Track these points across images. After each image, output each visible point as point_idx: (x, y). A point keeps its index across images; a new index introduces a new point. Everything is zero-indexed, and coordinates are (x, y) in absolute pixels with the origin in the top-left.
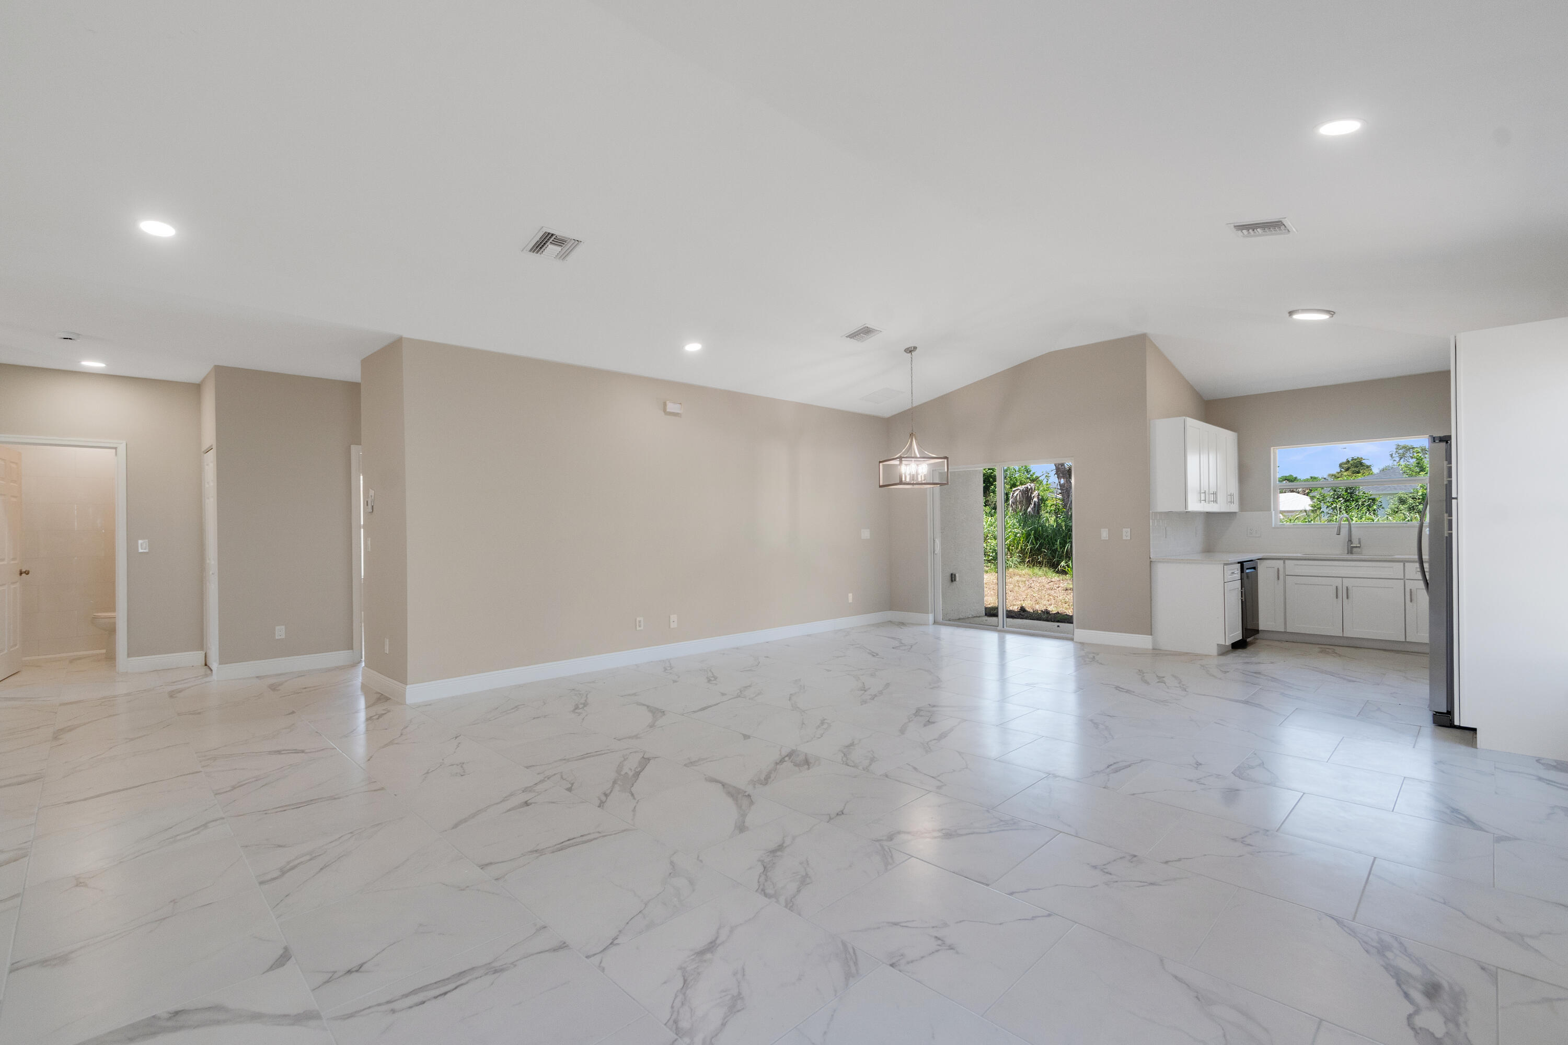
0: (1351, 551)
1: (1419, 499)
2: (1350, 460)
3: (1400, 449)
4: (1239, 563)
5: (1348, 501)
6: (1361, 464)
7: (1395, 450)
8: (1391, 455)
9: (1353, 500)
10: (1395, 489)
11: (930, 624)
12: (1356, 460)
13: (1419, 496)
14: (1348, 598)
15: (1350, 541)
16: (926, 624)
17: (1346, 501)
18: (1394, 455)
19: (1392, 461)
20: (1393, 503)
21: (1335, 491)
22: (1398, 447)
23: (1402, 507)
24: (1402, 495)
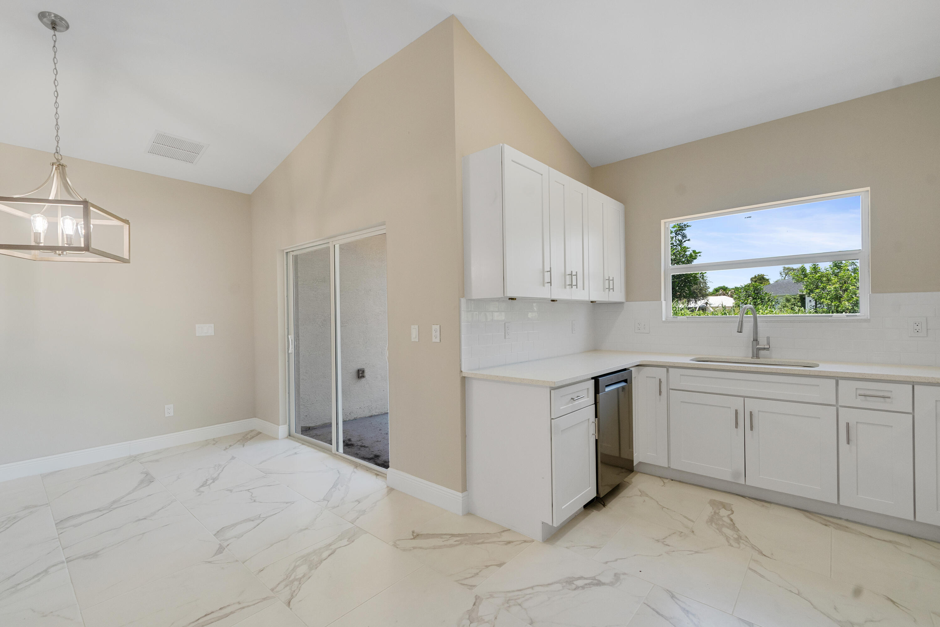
0: (756, 353)
1: (798, 299)
2: (757, 276)
3: (786, 270)
4: (592, 378)
5: (756, 298)
6: (764, 279)
7: (783, 271)
8: (781, 273)
9: (759, 298)
10: (784, 293)
11: (280, 438)
12: (760, 276)
13: (798, 297)
14: (752, 429)
15: (756, 340)
16: (274, 438)
17: (754, 299)
18: (782, 273)
19: (781, 277)
20: (782, 301)
21: (747, 292)
22: (785, 269)
23: (787, 304)
24: (788, 297)
